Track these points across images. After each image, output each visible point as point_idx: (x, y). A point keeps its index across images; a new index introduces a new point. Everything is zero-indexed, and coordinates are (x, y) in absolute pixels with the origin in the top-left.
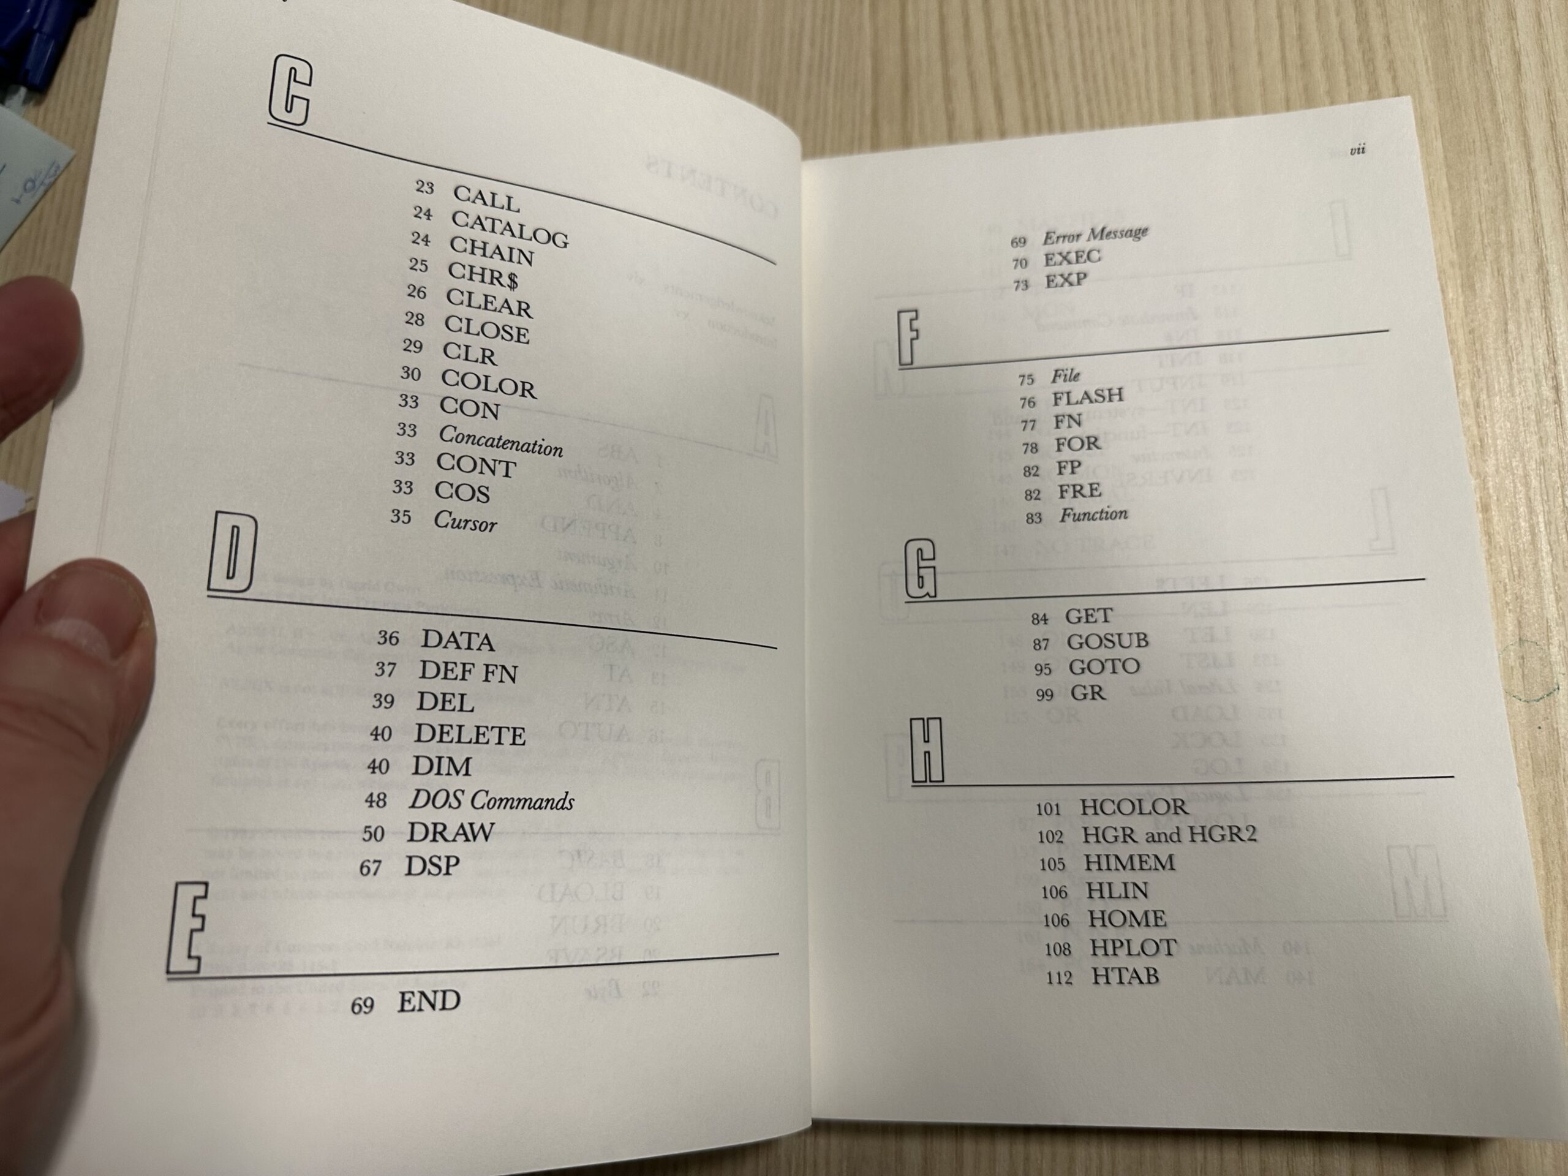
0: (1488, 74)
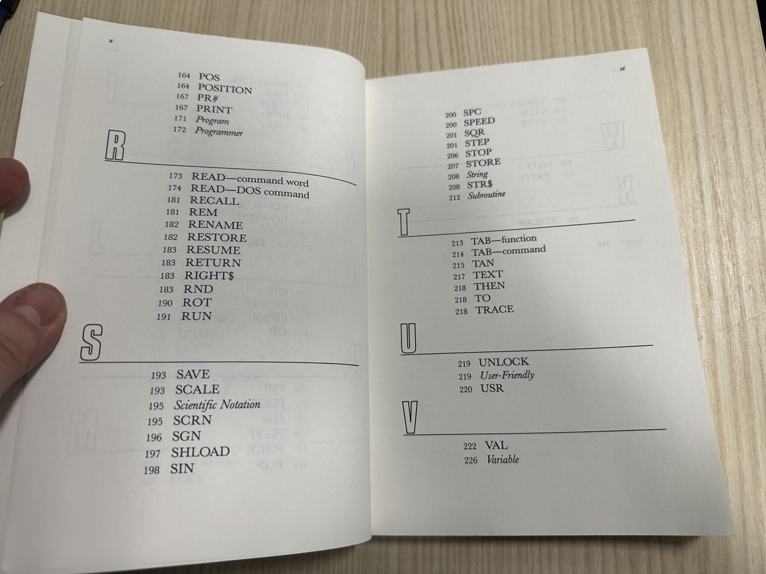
0: (671, 49)
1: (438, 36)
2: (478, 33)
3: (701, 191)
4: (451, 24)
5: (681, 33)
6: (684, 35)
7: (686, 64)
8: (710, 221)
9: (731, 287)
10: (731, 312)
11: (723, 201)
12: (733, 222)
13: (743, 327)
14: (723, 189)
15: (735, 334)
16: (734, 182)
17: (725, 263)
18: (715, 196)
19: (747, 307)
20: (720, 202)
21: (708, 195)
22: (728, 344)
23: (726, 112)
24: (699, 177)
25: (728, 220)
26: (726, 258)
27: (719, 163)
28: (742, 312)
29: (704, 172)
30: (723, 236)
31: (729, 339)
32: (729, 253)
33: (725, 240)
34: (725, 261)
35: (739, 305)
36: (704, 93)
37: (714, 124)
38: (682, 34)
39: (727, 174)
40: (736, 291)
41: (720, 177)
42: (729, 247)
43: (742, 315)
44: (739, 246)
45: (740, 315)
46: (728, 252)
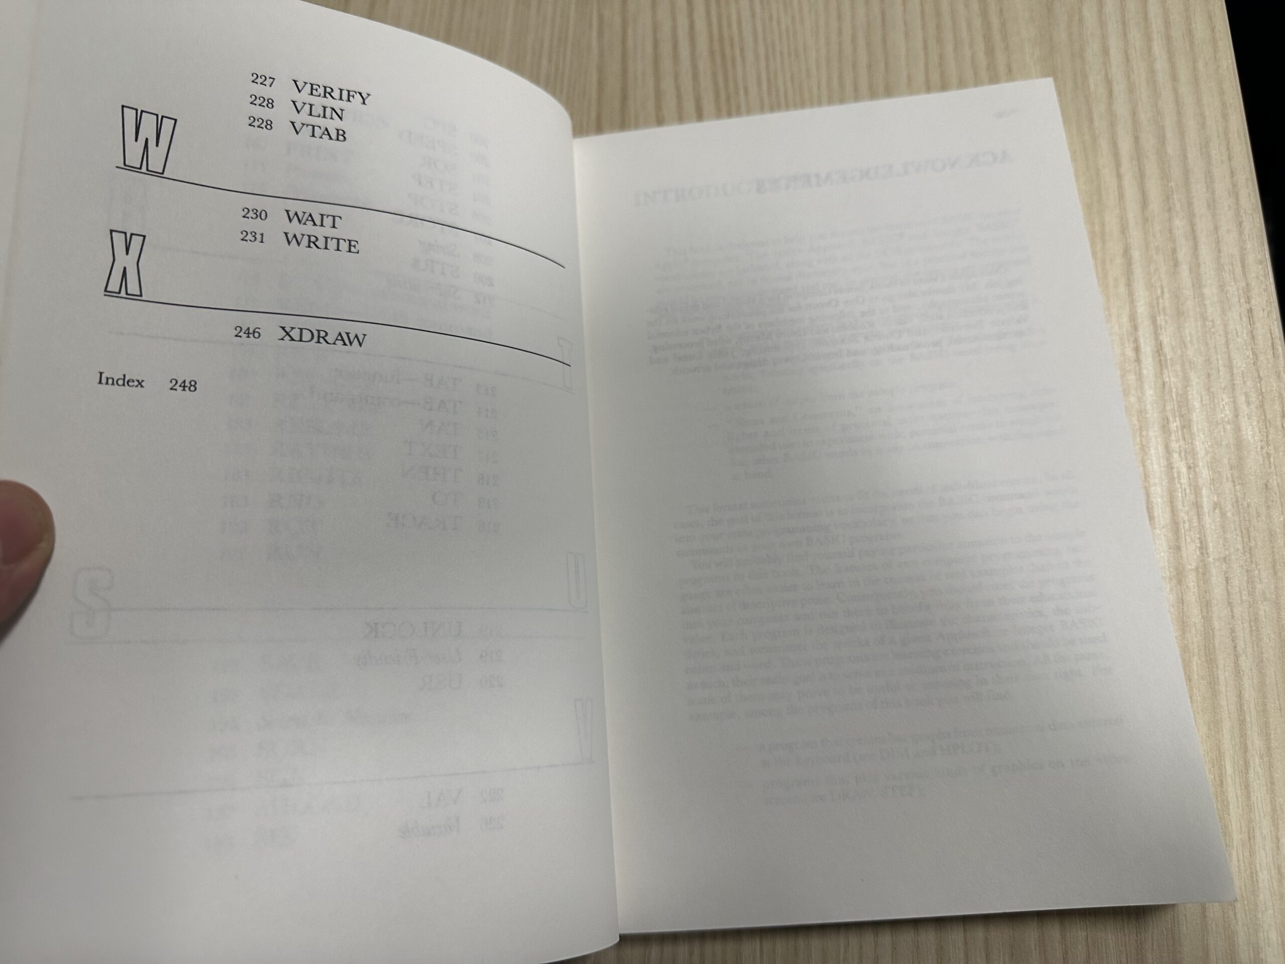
1: (695, 67)
2: (763, 64)
3: (1136, 341)
4: (716, 46)
5: (1103, 73)
6: (1110, 76)
7: (1112, 125)
8: (1150, 393)
9: (1184, 506)
10: (1183, 549)
11: (1171, 359)
12: (1188, 395)
13: (1203, 572)
14: (1172, 339)
15: (1191, 585)
16: (1191, 328)
17: (1175, 465)
18: (1159, 349)
19: (1209, 540)
20: (1166, 361)
21: (1147, 349)
22: (1178, 603)
23: (1178, 206)
24: (1133, 318)
25: (1180, 392)
26: (1176, 456)
27: (1167, 295)
28: (1203, 548)
29: (1142, 309)
30: (1171, 419)
31: (1180, 594)
32: (1181, 449)
33: (1174, 425)
34: (1174, 461)
35: (1198, 536)
36: (1141, 176)
37: (1158, 228)
38: (1107, 75)
39: (1179, 313)
40: (1193, 513)
41: (1167, 318)
42: (1181, 438)
43: (1202, 554)
44: (1198, 436)
45: (1198, 553)
46: (1180, 447)
